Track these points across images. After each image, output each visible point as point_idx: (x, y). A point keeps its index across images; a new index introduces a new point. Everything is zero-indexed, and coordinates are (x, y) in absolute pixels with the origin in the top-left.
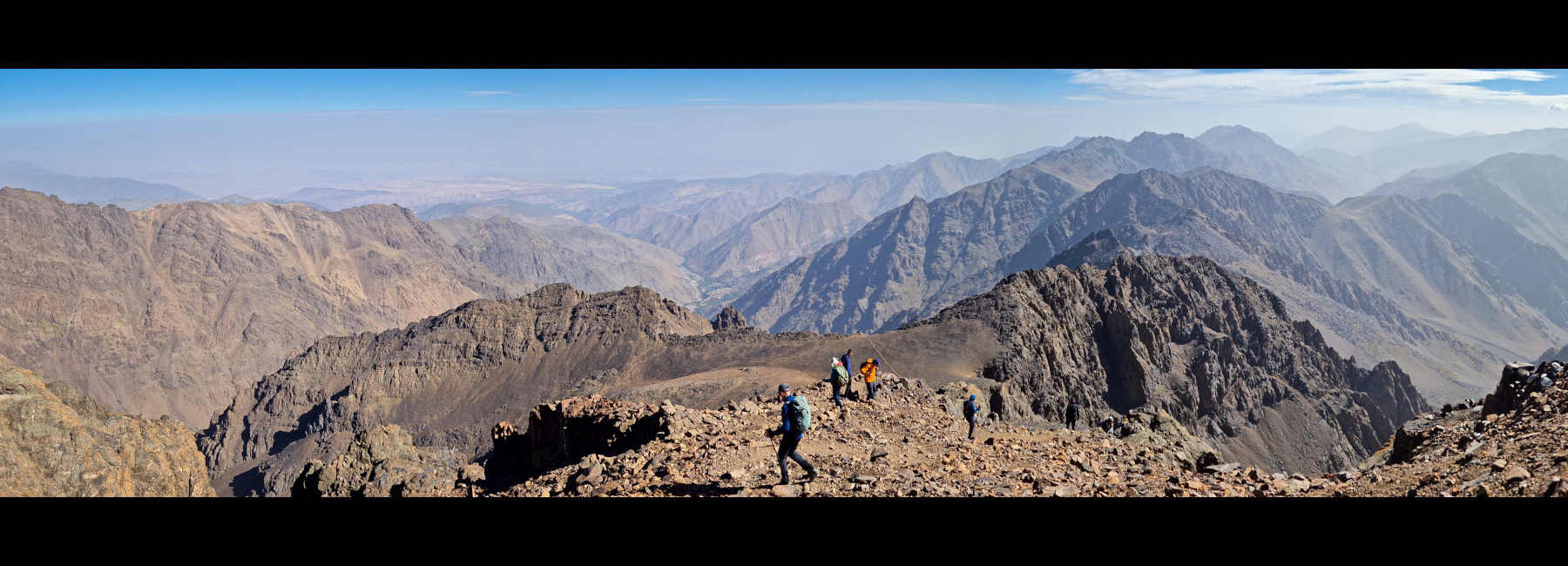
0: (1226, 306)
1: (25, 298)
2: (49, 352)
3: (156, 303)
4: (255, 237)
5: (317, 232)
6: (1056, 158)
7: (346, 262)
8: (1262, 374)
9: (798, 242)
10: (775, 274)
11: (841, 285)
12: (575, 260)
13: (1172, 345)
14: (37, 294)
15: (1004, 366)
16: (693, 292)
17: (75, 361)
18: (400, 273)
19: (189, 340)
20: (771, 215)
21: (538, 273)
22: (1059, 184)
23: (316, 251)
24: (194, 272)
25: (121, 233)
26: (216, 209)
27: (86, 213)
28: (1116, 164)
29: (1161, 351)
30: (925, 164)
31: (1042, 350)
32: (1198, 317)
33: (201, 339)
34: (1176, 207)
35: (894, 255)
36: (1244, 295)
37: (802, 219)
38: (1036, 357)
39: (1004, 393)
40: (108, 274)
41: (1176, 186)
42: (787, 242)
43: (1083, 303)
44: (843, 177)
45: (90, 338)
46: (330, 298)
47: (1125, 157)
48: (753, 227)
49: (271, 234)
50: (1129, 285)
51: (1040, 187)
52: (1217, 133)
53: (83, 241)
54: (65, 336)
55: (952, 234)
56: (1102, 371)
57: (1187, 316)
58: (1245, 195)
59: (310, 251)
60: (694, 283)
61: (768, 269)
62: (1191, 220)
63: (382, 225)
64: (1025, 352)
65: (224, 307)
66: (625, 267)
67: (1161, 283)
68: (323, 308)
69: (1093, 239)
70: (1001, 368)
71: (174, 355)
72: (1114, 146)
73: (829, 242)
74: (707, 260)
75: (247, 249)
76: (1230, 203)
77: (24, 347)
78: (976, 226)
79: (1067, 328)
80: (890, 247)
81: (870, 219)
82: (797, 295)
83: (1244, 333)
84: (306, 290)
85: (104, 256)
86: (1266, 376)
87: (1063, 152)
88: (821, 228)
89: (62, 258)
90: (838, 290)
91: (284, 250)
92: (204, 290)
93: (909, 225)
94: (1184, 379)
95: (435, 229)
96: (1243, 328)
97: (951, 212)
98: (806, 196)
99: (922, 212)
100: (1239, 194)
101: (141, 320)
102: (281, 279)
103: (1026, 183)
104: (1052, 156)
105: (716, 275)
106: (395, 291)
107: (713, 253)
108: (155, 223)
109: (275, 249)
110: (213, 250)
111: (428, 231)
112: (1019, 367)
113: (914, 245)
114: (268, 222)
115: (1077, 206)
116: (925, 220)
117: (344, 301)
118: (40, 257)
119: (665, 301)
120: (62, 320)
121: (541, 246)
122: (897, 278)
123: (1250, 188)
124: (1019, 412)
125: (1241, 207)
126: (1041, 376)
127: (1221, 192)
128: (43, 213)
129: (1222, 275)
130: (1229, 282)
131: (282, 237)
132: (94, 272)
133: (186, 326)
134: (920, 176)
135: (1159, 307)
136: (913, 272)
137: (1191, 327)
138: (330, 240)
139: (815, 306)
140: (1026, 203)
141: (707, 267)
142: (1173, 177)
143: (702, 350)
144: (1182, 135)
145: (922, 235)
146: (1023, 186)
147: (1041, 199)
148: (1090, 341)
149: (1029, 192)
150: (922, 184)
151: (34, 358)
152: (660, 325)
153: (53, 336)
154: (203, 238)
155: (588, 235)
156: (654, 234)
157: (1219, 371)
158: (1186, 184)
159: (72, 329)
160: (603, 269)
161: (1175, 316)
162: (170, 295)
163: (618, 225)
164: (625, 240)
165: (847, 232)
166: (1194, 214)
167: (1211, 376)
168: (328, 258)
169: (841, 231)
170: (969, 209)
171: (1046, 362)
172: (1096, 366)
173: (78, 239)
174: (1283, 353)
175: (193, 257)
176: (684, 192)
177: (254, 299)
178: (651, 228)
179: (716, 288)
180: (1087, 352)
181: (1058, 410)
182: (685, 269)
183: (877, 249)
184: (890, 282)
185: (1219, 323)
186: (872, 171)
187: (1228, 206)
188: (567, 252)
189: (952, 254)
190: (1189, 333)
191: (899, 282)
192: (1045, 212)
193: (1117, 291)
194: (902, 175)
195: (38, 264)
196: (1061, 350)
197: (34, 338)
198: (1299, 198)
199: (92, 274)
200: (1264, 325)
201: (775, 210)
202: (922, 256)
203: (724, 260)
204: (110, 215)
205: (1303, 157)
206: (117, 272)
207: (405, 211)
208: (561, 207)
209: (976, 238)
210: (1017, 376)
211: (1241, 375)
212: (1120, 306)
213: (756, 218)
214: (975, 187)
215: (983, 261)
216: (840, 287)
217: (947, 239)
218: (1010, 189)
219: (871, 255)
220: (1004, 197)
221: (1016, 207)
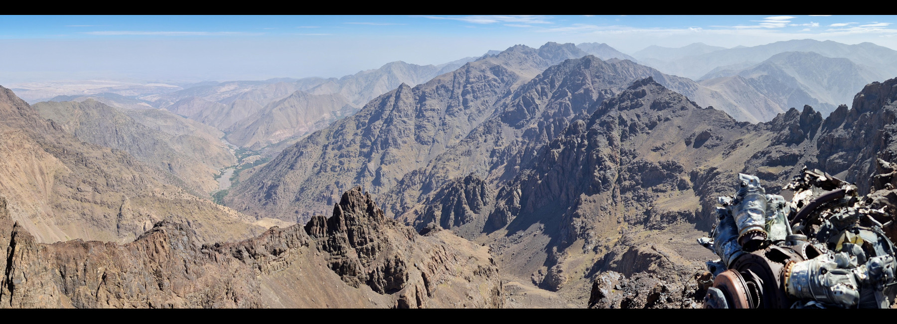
6: (499, 55)
9: (306, 122)
10: (296, 145)
11: (352, 152)
12: (146, 132)
16: (232, 159)
20: (286, 104)
21: (118, 142)
22: (506, 72)
30: (388, 68)
35: (392, 127)
37: (307, 105)
42: (298, 122)
44: (331, 79)
48: (274, 111)
51: (494, 75)
55: (433, 110)
60: (232, 152)
61: (289, 140)
66: (183, 139)
72: (530, 51)
74: (241, 134)
78: (449, 104)
80: (389, 121)
82: (317, 160)
87: (502, 53)
88: (321, 112)
90: (350, 156)
97: (430, 94)
98: (309, 90)
99: (409, 95)
103: (483, 71)
104: (496, 55)
105: (248, 145)
107: (245, 130)
113: (405, 119)
116: (412, 100)
121: (122, 121)
122: (396, 144)
134: (385, 77)
136: (407, 140)
139: (332, 169)
140: (485, 85)
141: (242, 140)
144: (573, 45)
145: (411, 112)
146: (481, 74)
147: (495, 83)
149: (486, 77)
150: (387, 83)
155: (156, 115)
156: (204, 117)
160: (167, 140)
163: (179, 110)
164: (183, 120)
169: (335, 114)
170: (443, 92)
176: (224, 89)
178: (201, 112)
179: (249, 155)
182: (225, 141)
184: (391, 148)
186: (351, 75)
188: (141, 127)
189: (435, 125)
191: (398, 148)
192: (498, 92)
194: (371, 78)
201: (288, 100)
202: (413, 128)
203: (253, 134)
207: (8, 92)
208: (142, 98)
209: (451, 112)
213: (276, 105)
214: (444, 76)
215: (457, 129)
216: (351, 154)
217: (428, 114)
218: (471, 76)
219: (375, 128)
220: (467, 82)
221: (478, 88)
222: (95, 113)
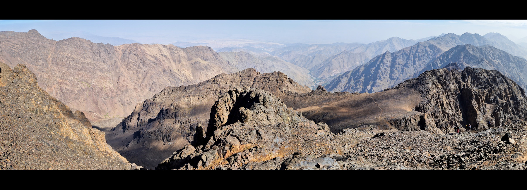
0: (505, 90)
1: (78, 74)
2: (85, 92)
3: (121, 77)
4: (156, 56)
5: (177, 55)
6: (436, 39)
7: (187, 65)
8: (517, 118)
9: (348, 66)
10: (339, 77)
11: (361, 81)
12: (268, 68)
13: (486, 104)
14: (82, 73)
15: (423, 107)
17: (94, 95)
18: (207, 69)
19: (131, 89)
20: (339, 57)
22: (436, 48)
23: (177, 61)
24: (134, 67)
25: (111, 53)
26: (143, 45)
27: (100, 46)
28: (456, 43)
29: (483, 106)
30: (390, 41)
31: (439, 102)
32: (496, 94)
33: (135, 90)
34: (477, 58)
35: (379, 71)
36: (512, 86)
37: (349, 58)
38: (436, 104)
39: (426, 118)
40: (106, 67)
41: (477, 50)
42: (344, 66)
43: (453, 84)
44: (363, 44)
45: (99, 88)
46: (180, 78)
47: (459, 40)
48: (332, 60)
49: (161, 55)
50: (470, 79)
51: (430, 49)
52: (490, 35)
53: (98, 56)
54: (91, 87)
55: (399, 64)
56: (460, 113)
57: (492, 93)
58: (500, 56)
59: (174, 61)
60: (312, 80)
61: (337, 75)
62: (483, 62)
63: (202, 53)
64: (432, 102)
65: (144, 79)
67: (482, 79)
68: (178, 81)
69: (449, 66)
70: (422, 108)
71: (126, 94)
72: (456, 37)
73: (357, 66)
74: (317, 71)
75: (153, 59)
76: (495, 58)
77: (77, 90)
78: (407, 62)
79: (447, 94)
80: (378, 68)
81: (371, 58)
82: (347, 84)
83: (511, 102)
84: (172, 74)
85: (105, 61)
86: (518, 119)
87: (438, 38)
88: (355, 61)
89: (91, 61)
90: (360, 83)
91: (166, 60)
92: (137, 73)
93: (385, 60)
94: (490, 118)
95: (220, 55)
96: (511, 100)
97: (399, 57)
98: (351, 50)
99: (389, 56)
100: (498, 55)
101: (116, 82)
102: (164, 70)
103: (425, 47)
104: (435, 39)
105: (320, 77)
106: (205, 75)
107: (319, 69)
108: (122, 50)
109: (162, 60)
110: (141, 60)
111: (217, 55)
112: (429, 108)
113: (386, 68)
114: (160, 50)
115: (443, 56)
116: (390, 59)
117: (185, 79)
118: (83, 60)
119: (289, 79)
120: (90, 82)
122: (380, 79)
123: (502, 53)
124: (432, 127)
125: (499, 60)
126: (439, 112)
127: (492, 54)
128: (85, 45)
129: (504, 78)
130: (506, 81)
131: (165, 56)
132: (101, 66)
133: (131, 85)
134: (388, 45)
135: (481, 88)
136: (385, 77)
137: (493, 97)
138: (181, 58)
139: (352, 88)
140: (425, 54)
141: (317, 74)
142: (476, 47)
143: (306, 99)
144: (479, 34)
145: (389, 64)
146: (424, 48)
147: (430, 53)
148: (456, 100)
149: (426, 50)
150: (389, 47)
151: (80, 94)
152: (285, 87)
153: (87, 87)
154: (138, 55)
155: (273, 59)
156: (296, 61)
157: (503, 116)
158: (481, 50)
159: (93, 85)
161: (487, 92)
162: (126, 74)
163: (284, 57)
164: (285, 62)
165: (364, 63)
166: (484, 60)
167: (500, 117)
168: (181, 64)
169: (362, 62)
170: (405, 56)
171: (440, 107)
172: (458, 110)
173: (96, 55)
174: (525, 111)
175: (134, 62)
176: (311, 48)
177: (154, 77)
178: (294, 59)
179: (320, 82)
180: (455, 104)
181: (445, 127)
182: (310, 75)
183: (374, 69)
184: (378, 80)
185: (503, 97)
186: (372, 43)
187: (495, 59)
188: (265, 65)
189: (399, 71)
190: (492, 100)
191: (381, 80)
192: (431, 58)
193: (466, 80)
194: (381, 44)
195: (83, 63)
196: (446, 102)
197: (80, 88)
198: (518, 58)
199: (101, 67)
200: (519, 99)
201: (340, 55)
202: (389, 72)
203: (323, 72)
204: (108, 47)
205: (518, 45)
206: (109, 66)
207: (210, 48)
208: (265, 50)
209: (407, 66)
210: (429, 112)
211: (510, 118)
212: (467, 86)
213: (334, 57)
214: (407, 48)
215: (409, 74)
216: (361, 82)
217: (397, 66)
218: (419, 49)
219: (372, 71)
220: (417, 52)
221: (421, 55)
222: (245, 58)
